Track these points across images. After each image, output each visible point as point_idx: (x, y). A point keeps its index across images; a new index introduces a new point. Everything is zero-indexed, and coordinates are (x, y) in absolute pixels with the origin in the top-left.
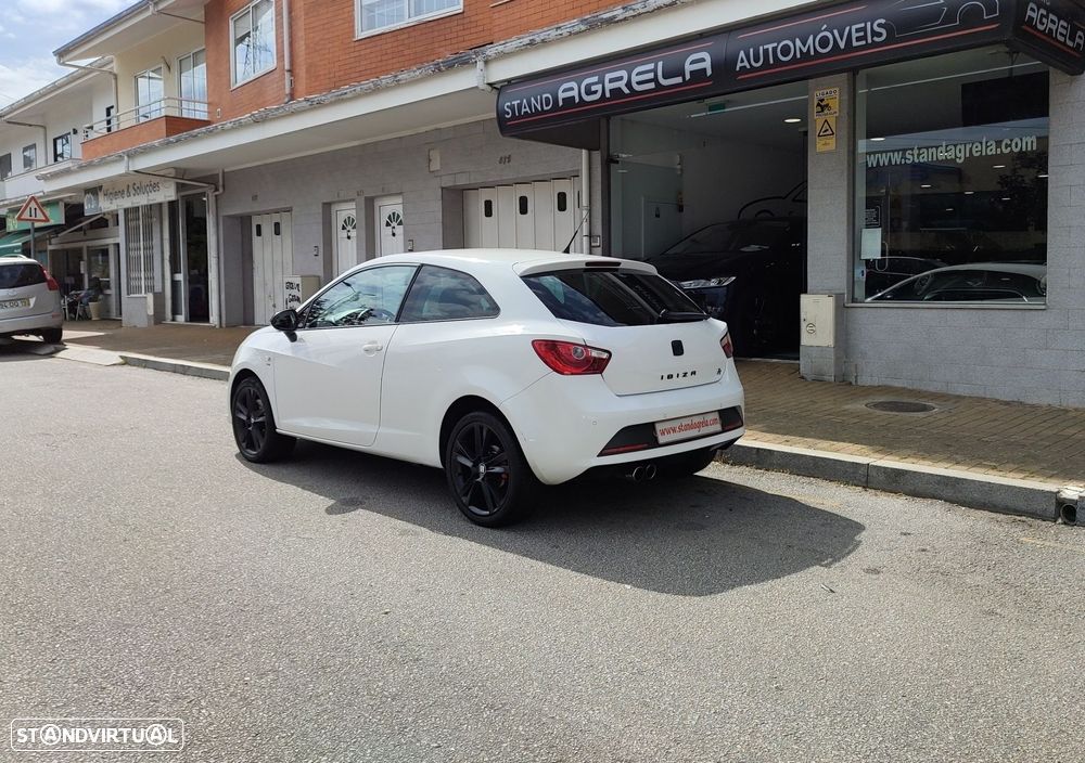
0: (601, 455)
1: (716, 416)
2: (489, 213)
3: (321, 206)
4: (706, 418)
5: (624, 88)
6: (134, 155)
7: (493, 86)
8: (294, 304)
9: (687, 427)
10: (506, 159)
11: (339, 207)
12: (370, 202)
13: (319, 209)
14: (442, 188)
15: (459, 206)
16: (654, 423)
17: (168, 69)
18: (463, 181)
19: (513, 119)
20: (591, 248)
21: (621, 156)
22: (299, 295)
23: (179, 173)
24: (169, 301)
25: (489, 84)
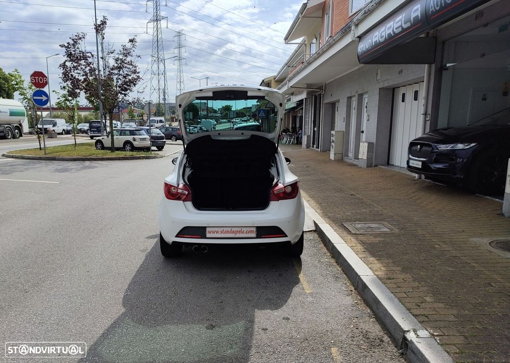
0: (176, 236)
1: (254, 229)
2: (403, 101)
3: (346, 98)
4: (243, 229)
5: (392, 33)
6: (289, 81)
7: (360, 38)
8: (333, 144)
9: (227, 232)
10: (401, 72)
11: (354, 99)
12: (361, 96)
13: (346, 100)
14: (380, 89)
15: (389, 97)
16: (206, 227)
17: (317, 39)
18: (386, 85)
19: (361, 55)
20: (425, 121)
21: (448, 65)
22: (334, 140)
23: (309, 86)
24: (312, 139)
25: (358, 37)
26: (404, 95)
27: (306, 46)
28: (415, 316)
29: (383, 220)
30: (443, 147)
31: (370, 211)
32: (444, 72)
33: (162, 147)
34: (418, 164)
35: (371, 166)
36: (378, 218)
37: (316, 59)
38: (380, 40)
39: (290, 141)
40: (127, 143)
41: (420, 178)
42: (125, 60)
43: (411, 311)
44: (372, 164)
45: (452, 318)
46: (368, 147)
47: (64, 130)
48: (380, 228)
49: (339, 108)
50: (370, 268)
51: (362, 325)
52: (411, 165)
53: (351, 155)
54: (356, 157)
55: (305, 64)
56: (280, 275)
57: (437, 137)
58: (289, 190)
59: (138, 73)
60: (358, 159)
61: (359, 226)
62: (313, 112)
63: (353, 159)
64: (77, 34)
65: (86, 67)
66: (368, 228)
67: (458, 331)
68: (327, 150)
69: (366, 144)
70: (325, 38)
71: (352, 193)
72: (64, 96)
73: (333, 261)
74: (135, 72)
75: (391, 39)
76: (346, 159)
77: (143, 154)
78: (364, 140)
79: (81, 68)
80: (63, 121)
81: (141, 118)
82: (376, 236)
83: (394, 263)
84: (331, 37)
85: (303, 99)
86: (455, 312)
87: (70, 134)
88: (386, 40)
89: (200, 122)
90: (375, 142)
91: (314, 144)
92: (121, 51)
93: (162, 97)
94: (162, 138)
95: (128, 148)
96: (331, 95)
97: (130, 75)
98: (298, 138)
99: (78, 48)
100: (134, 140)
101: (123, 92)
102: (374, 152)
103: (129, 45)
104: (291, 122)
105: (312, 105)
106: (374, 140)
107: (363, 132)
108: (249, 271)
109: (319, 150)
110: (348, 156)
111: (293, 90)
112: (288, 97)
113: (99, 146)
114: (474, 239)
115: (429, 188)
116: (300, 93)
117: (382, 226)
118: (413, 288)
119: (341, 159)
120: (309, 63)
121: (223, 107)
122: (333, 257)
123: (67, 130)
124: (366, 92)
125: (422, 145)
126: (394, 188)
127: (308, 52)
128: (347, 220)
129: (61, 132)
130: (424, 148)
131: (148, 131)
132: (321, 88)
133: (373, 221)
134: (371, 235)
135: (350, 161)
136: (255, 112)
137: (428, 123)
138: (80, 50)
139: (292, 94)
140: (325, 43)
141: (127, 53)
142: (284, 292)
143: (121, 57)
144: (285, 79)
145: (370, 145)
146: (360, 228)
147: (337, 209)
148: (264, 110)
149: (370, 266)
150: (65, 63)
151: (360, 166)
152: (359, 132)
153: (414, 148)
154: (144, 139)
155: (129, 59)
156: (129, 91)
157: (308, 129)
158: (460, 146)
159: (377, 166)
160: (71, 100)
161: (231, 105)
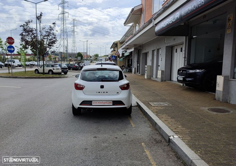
0: (80, 105)
1: (112, 102)
2: (176, 52)
4: (107, 102)
5: (168, 23)
6: (126, 43)
7: (156, 24)
8: (146, 71)
9: (101, 103)
10: (174, 39)
11: (155, 51)
12: (158, 50)
13: (151, 52)
14: (166, 47)
15: (170, 51)
16: (92, 101)
17: (138, 24)
18: (168, 45)
19: (157, 32)
20: (185, 61)
21: (194, 37)
22: (146, 70)
23: (135, 45)
24: (137, 70)
25: (155, 24)
26: (176, 49)
27: (134, 27)
28: (174, 132)
29: (165, 101)
30: (191, 71)
31: (161, 98)
32: (192, 40)
33: (67, 73)
34: (181, 79)
35: (163, 81)
36: (164, 101)
37: (138, 33)
38: (164, 26)
39: (127, 71)
40: (50, 70)
41: (183, 85)
42: (50, 32)
43: (173, 130)
44: (163, 80)
45: (188, 132)
46: (161, 72)
47: (18, 65)
48: (164, 104)
49: (149, 56)
50: (158, 118)
51: (154, 137)
52: (178, 79)
53: (154, 76)
54: (156, 77)
55: (133, 35)
56: (122, 121)
57: (189, 67)
58: (126, 86)
59: (56, 38)
60: (157, 78)
61: (156, 103)
62: (137, 57)
63: (155, 78)
64: (29, 20)
65: (32, 35)
66: (159, 104)
67: (189, 136)
68: (143, 75)
69: (161, 71)
70: (142, 24)
71: (154, 91)
72: (21, 49)
73: (144, 116)
74: (55, 38)
75: (169, 26)
76: (152, 78)
77: (58, 76)
78: (160, 69)
79: (30, 36)
80: (18, 60)
81: (55, 60)
82: (162, 107)
83: (168, 116)
84: (144, 23)
85: (132, 51)
86: (189, 130)
87: (21, 67)
88: (166, 26)
89: (83, 62)
90: (164, 70)
91: (137, 72)
92: (49, 28)
93: (65, 50)
94: (66, 69)
95: (51, 73)
96: (145, 49)
97: (52, 39)
98: (130, 69)
99: (29, 27)
100: (54, 69)
101: (50, 47)
102: (164, 75)
103: (52, 26)
104: (127, 62)
105: (137, 54)
106: (164, 69)
107: (159, 66)
108: (109, 120)
109: (140, 74)
110: (153, 77)
111: (128, 47)
112: (125, 50)
113: (37, 72)
114: (202, 108)
115: (187, 90)
116: (131, 48)
117: (165, 103)
118: (174, 123)
119: (150, 78)
120: (135, 35)
121: (95, 55)
122: (144, 115)
123: (20, 65)
124: (160, 48)
125: (183, 70)
126: (172, 90)
127: (135, 30)
128: (151, 101)
129: (17, 66)
130: (184, 72)
131: (60, 65)
132: (140, 46)
133: (162, 101)
134: (160, 106)
135: (154, 79)
136: (110, 57)
137: (186, 61)
138: (30, 27)
139: (128, 49)
140: (142, 26)
141: (51, 29)
142: (124, 126)
143: (48, 31)
144: (124, 42)
145: (162, 72)
146: (156, 104)
147: (147, 98)
148: (114, 56)
149: (159, 117)
150: (22, 33)
151: (158, 81)
152: (158, 66)
153: (180, 72)
154: (58, 69)
155: (52, 32)
156: (52, 46)
157: (135, 65)
158: (198, 71)
159: (165, 81)
160: (24, 50)
161: (98, 54)
